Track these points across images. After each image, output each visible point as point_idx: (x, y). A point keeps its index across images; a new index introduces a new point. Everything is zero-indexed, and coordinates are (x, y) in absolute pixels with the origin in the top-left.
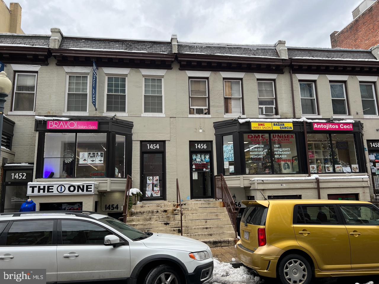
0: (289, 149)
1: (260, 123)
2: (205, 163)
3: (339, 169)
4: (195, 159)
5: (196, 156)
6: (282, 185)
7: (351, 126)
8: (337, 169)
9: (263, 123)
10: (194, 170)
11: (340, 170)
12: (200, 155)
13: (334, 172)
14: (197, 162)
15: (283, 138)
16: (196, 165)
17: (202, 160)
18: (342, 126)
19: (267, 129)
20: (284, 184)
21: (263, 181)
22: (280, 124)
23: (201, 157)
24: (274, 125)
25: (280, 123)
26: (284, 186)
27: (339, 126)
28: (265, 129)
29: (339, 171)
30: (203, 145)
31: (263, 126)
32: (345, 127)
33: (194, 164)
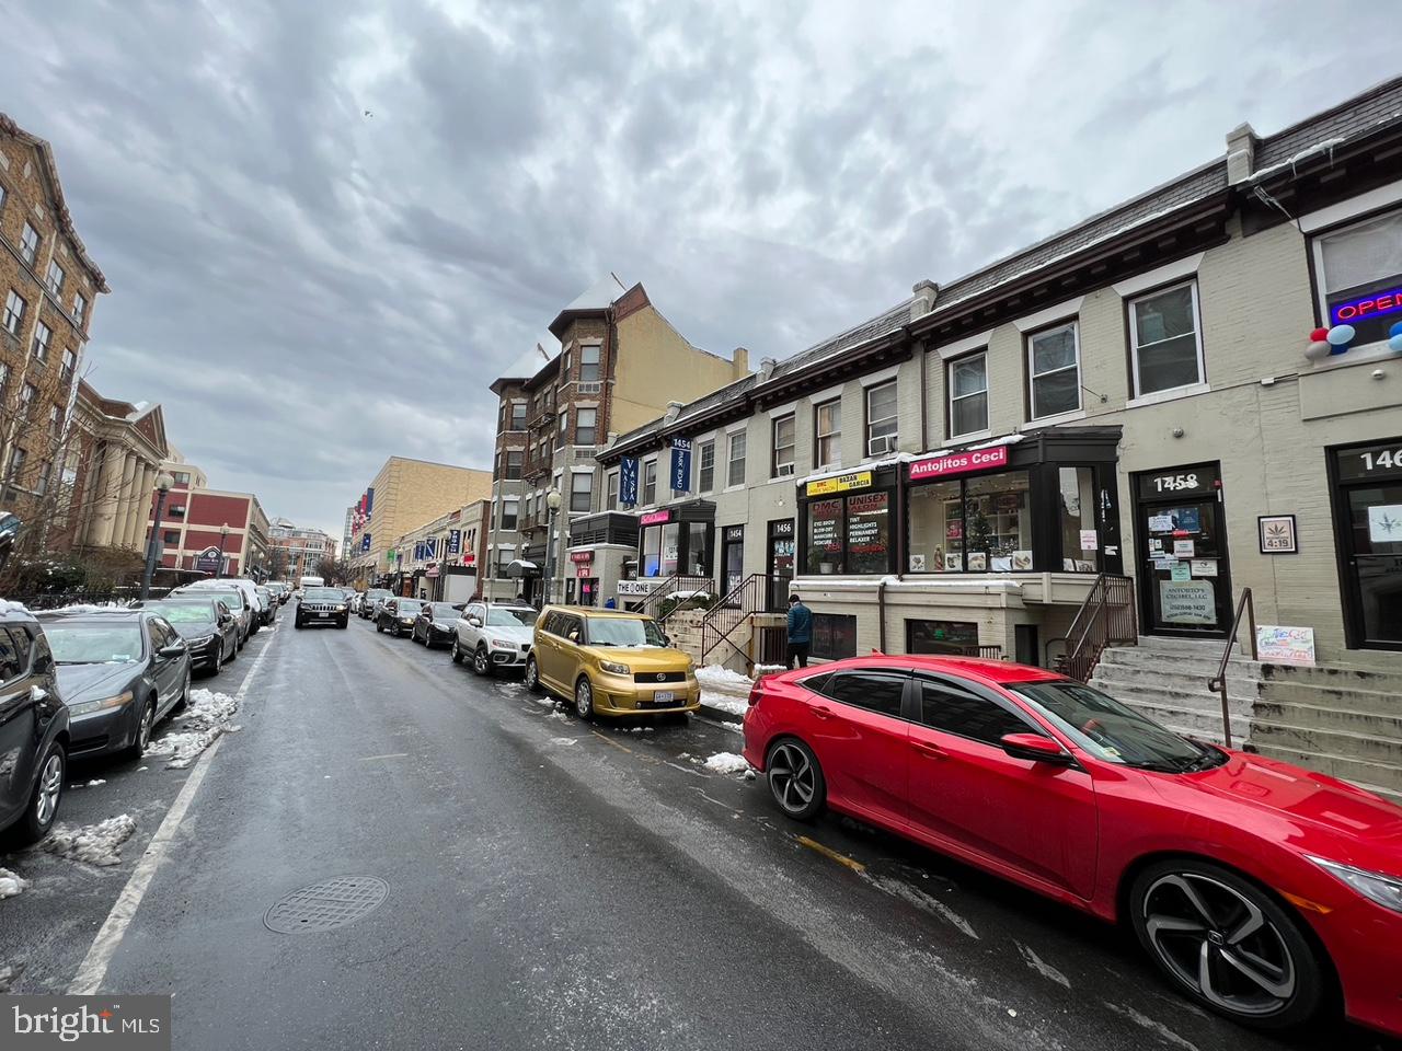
1: (819, 482)
2: (788, 555)
3: (978, 562)
4: (777, 550)
5: (778, 545)
7: (1001, 454)
8: (974, 562)
9: (823, 481)
10: (775, 567)
11: (979, 566)
13: (966, 570)
14: (779, 555)
16: (778, 559)
17: (784, 551)
18: (977, 458)
21: (799, 586)
22: (850, 479)
23: (783, 545)
25: (850, 476)
26: (830, 597)
27: (970, 460)
29: (978, 569)
30: (785, 527)
32: (986, 458)
33: (775, 558)
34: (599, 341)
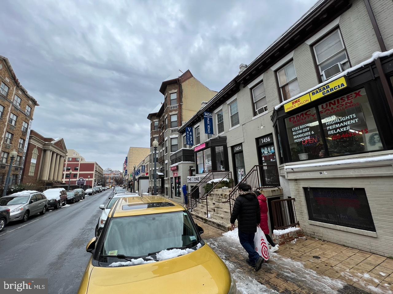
0: (354, 115)
1: (294, 101)
2: (271, 154)
4: (264, 152)
5: (264, 149)
6: (321, 173)
9: (297, 99)
10: (263, 161)
12: (266, 148)
14: (265, 155)
15: (340, 103)
16: (265, 157)
17: (268, 152)
19: (304, 104)
20: (325, 172)
21: (293, 169)
22: (322, 90)
23: (267, 149)
24: (313, 95)
25: (322, 88)
26: (326, 174)
28: (301, 105)
30: (267, 139)
31: (298, 103)
33: (263, 156)
34: (176, 91)
